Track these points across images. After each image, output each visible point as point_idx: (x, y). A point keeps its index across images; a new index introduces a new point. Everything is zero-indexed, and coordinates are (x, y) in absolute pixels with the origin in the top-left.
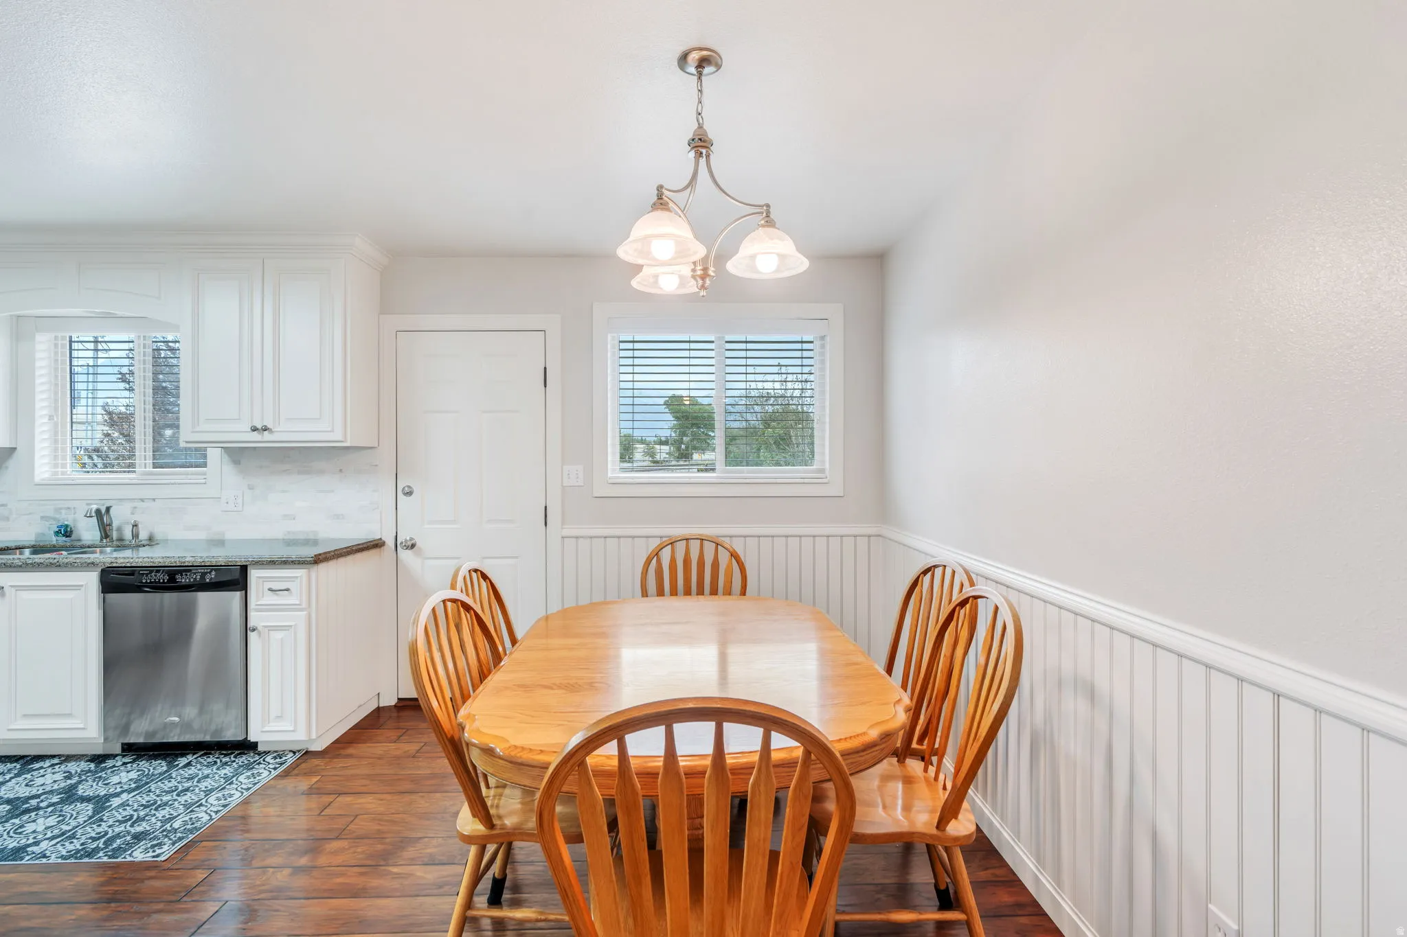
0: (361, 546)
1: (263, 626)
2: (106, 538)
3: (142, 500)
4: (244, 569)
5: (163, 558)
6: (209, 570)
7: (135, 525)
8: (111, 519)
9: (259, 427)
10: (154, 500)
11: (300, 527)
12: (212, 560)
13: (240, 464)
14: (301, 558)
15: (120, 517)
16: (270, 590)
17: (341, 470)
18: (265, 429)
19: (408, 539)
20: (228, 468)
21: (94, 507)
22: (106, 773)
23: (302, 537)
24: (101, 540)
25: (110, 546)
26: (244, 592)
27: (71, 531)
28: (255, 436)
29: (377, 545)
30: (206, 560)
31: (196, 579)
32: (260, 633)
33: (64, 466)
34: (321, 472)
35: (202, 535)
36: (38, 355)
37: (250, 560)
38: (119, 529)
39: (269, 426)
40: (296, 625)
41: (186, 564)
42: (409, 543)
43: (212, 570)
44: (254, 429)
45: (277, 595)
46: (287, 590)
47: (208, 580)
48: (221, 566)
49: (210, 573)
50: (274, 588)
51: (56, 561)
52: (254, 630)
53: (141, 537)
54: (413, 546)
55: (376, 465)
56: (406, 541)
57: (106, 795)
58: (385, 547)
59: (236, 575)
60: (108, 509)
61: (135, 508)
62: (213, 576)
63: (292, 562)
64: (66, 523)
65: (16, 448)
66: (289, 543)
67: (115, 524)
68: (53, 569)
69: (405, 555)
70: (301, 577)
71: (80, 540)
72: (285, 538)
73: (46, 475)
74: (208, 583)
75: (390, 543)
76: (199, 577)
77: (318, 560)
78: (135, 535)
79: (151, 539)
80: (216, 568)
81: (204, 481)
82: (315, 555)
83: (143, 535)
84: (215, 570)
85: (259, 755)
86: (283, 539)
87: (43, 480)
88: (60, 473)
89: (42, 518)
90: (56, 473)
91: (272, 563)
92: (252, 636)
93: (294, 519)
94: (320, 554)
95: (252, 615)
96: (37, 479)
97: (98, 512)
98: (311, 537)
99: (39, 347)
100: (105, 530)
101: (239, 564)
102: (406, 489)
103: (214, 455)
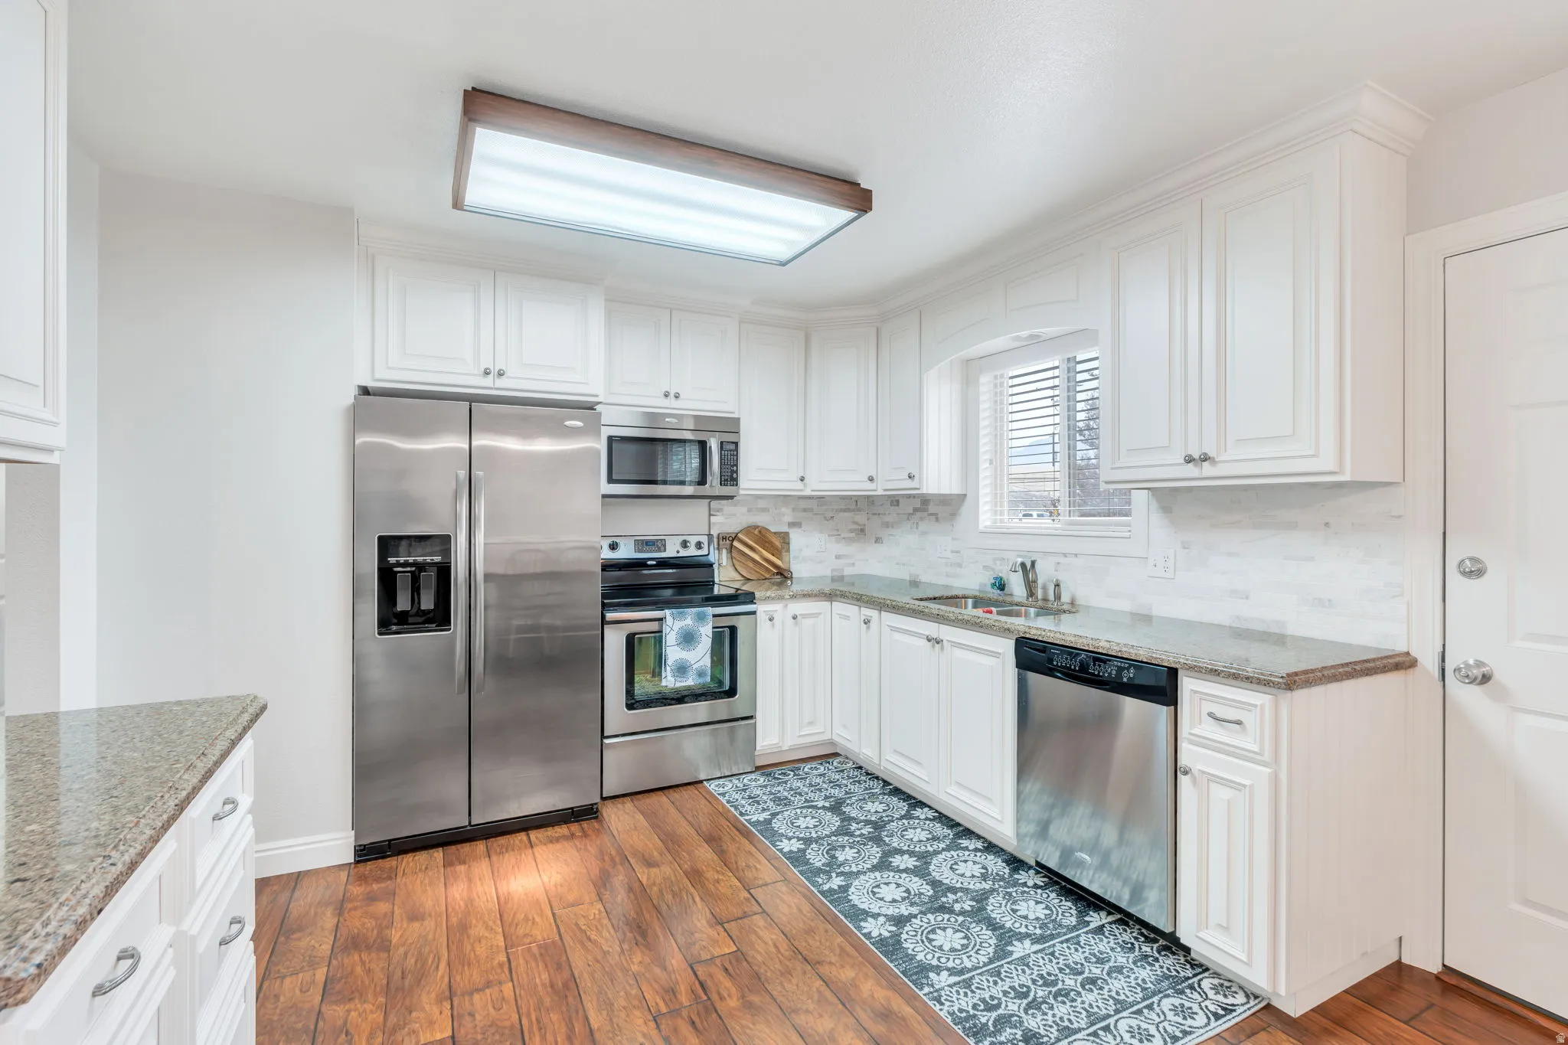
0: (1372, 665)
1: (1199, 770)
2: (1031, 596)
3: (1065, 555)
4: (1173, 673)
5: (1075, 636)
6: (1127, 665)
7: (1057, 585)
8: (1037, 577)
9: (1196, 456)
10: (1076, 555)
11: (1258, 612)
12: (1131, 651)
13: (1171, 513)
14: (1262, 674)
15: (1045, 572)
16: (1211, 715)
17: (1327, 524)
18: (1205, 458)
19: (1471, 662)
20: (1157, 519)
21: (1020, 560)
22: (1016, 891)
23: (1259, 627)
24: (1028, 598)
25: (1034, 607)
26: (1173, 707)
27: (1004, 585)
28: (1191, 470)
29: (1402, 663)
30: (1124, 649)
31: (1110, 674)
32: (1194, 781)
33: (1002, 514)
34: (1292, 526)
35: (1125, 606)
36: (982, 398)
37: (1182, 661)
38: (1044, 588)
39: (1211, 455)
40: (1252, 786)
41: (1100, 651)
42: (1477, 672)
43: (1131, 665)
44: (1189, 460)
45: (1222, 726)
46: (1239, 723)
47: (1125, 680)
48: (1142, 662)
49: (1128, 669)
50: (1219, 715)
51: (979, 620)
52: (1186, 773)
53: (1063, 600)
54: (1486, 679)
55: (1400, 517)
56: (1468, 666)
57: (1010, 930)
58: (1417, 670)
59: (1163, 682)
60: (1033, 563)
61: (1059, 563)
62: (1131, 675)
63: (1247, 678)
64: (1000, 575)
65: (965, 495)
66: (1242, 634)
67: (1040, 582)
68: (976, 629)
69: (1462, 693)
70: (1262, 706)
71: (1011, 595)
72: (1234, 625)
73: (988, 523)
74: (1125, 684)
75: (1429, 661)
76: (1114, 672)
77: (1292, 682)
78: (1058, 597)
79: (1072, 603)
80: (1138, 665)
81: (1127, 534)
82: (1288, 675)
83: (1065, 598)
84: (1135, 666)
85: (1193, 966)
86: (1230, 627)
87: (985, 527)
88: (998, 520)
89: (984, 567)
90: (995, 521)
91: (1214, 673)
92: (1183, 780)
93: (1247, 598)
94: (1296, 674)
95: (1184, 746)
96: (981, 527)
97: (1023, 565)
98: (1275, 630)
99: (982, 389)
100: (1030, 586)
101: (1166, 664)
102: (1468, 562)
103: (1140, 498)
